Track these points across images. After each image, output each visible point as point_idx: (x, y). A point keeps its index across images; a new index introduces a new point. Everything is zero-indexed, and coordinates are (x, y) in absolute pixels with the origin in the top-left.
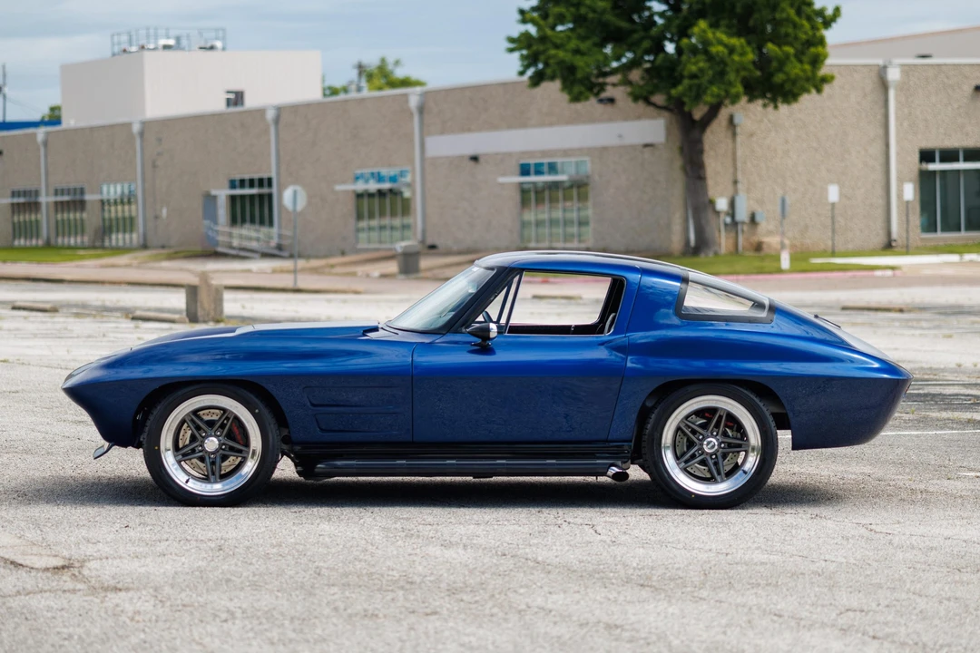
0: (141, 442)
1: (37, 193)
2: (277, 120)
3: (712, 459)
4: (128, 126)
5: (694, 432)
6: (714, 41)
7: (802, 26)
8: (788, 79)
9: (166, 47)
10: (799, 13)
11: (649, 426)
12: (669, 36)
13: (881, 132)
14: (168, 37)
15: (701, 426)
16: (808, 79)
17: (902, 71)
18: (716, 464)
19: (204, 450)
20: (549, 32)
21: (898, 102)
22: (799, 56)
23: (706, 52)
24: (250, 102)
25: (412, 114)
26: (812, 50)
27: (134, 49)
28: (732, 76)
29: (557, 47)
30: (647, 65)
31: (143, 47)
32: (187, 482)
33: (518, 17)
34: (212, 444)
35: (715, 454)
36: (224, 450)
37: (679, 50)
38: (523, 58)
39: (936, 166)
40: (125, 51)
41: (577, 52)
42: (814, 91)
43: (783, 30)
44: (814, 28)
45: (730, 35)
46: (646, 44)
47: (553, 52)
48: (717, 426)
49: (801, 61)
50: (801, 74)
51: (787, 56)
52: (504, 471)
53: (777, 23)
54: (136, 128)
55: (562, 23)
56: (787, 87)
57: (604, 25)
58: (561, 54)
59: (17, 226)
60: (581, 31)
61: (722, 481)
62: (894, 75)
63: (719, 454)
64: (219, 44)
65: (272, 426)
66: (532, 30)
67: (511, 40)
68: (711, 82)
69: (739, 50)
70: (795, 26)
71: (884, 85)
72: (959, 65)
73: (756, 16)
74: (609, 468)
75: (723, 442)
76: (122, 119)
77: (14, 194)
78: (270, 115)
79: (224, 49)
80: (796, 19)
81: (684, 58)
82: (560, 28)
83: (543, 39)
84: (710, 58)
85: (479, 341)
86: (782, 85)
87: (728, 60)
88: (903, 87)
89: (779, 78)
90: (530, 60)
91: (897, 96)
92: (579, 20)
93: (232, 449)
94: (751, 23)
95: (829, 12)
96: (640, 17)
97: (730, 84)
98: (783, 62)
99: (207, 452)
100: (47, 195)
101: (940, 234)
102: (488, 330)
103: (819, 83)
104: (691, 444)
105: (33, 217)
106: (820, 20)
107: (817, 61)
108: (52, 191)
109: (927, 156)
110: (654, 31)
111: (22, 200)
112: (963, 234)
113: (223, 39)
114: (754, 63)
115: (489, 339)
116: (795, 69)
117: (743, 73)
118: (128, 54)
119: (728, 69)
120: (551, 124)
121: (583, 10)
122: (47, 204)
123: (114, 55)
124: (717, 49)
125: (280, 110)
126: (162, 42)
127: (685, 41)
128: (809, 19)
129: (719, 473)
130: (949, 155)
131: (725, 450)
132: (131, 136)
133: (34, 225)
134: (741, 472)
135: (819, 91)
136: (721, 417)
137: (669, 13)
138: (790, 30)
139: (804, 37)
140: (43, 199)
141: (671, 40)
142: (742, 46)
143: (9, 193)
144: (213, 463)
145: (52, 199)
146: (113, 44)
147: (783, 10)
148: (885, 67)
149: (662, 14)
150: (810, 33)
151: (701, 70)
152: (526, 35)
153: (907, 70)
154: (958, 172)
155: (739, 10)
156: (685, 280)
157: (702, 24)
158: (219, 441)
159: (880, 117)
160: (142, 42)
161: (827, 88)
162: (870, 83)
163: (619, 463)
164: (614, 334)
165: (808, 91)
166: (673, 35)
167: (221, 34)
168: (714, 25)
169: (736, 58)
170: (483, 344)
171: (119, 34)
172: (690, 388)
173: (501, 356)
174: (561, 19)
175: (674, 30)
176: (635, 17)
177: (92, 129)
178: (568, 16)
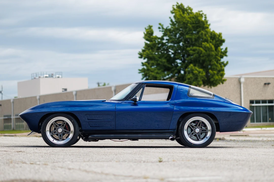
0: (41, 131)
1: (11, 116)
2: (76, 95)
3: (198, 134)
4: (36, 97)
5: (193, 127)
6: (194, 70)
7: (218, 66)
8: (214, 80)
9: (46, 77)
10: (217, 62)
11: (180, 125)
12: (182, 69)
13: (239, 95)
14: (46, 74)
15: (195, 125)
16: (220, 80)
17: (245, 79)
18: (199, 136)
19: (58, 132)
20: (150, 68)
21: (244, 87)
22: (217, 74)
23: (192, 73)
24: (69, 90)
25: (112, 92)
26: (221, 72)
27: (37, 78)
28: (199, 79)
29: (152, 72)
30: (176, 77)
31: (40, 77)
32: (53, 141)
33: (141, 64)
34: (60, 130)
35: (199, 133)
36: (63, 132)
37: (185, 73)
38: (143, 75)
39: (254, 105)
40: (35, 78)
41: (157, 73)
42: (221, 83)
43: (213, 67)
44: (221, 67)
45: (199, 68)
46: (176, 71)
47: (151, 73)
48: (199, 125)
49: (218, 76)
50: (218, 79)
51: (214, 74)
52: (141, 137)
53: (211, 65)
54: (38, 98)
55: (153, 66)
56: (214, 82)
57: (165, 66)
58: (153, 74)
59: (5, 126)
60: (158, 68)
61: (201, 140)
62: (242, 80)
63: (200, 133)
64: (60, 76)
65: (77, 125)
66: (145, 67)
67: (140, 70)
68: (194, 81)
69: (201, 72)
70: (216, 66)
71: (240, 83)
72: (260, 78)
73: (206, 63)
74: (169, 137)
75: (201, 130)
76: (34, 95)
77: (4, 116)
78: (74, 93)
79: (62, 77)
80: (217, 64)
81: (186, 74)
82: (153, 67)
83: (148, 70)
84: (194, 74)
85: (134, 102)
86: (213, 82)
87: (199, 75)
88: (245, 83)
89: (212, 80)
90: (145, 75)
91: (243, 86)
92: (158, 65)
93: (66, 132)
94: (204, 65)
95: (225, 63)
96: (174, 64)
97: (199, 81)
98: (213, 75)
99: (59, 132)
100: (13, 116)
101: (255, 123)
102: (136, 99)
103: (223, 81)
104: (192, 130)
105: (10, 124)
106: (223, 65)
107: (222, 75)
108: (15, 115)
109: (252, 102)
110: (178, 68)
111: (6, 118)
112: (262, 123)
113: (62, 75)
114: (205, 76)
115: (136, 101)
116: (216, 77)
117: (202, 79)
118: (36, 78)
119: (198, 77)
120: (150, 94)
121: (159, 62)
122: (13, 118)
123: (32, 79)
124: (195, 72)
125: (77, 92)
126: (45, 76)
127: (187, 70)
128: (220, 64)
129: (200, 138)
130: (258, 102)
131: (201, 132)
132: (36, 100)
133: (10, 126)
134: (206, 138)
135: (223, 83)
136: (200, 123)
137: (182, 63)
138: (215, 67)
139: (218, 69)
140: (12, 117)
141: (183, 70)
142: (202, 71)
143: (3, 116)
144: (60, 136)
145: (15, 117)
146: (32, 76)
147: (213, 62)
148: (240, 78)
149: (180, 63)
150: (220, 68)
151: (191, 77)
152: (144, 69)
153: (246, 79)
154: (260, 106)
155: (201, 61)
156: (190, 87)
157: (192, 65)
158: (62, 129)
159: (239, 91)
160: (40, 76)
161: (224, 82)
162: (236, 82)
163: (172, 135)
164: (170, 100)
165: (219, 83)
166: (183, 69)
167: (61, 73)
168: (195, 66)
169: (200, 74)
170: (135, 103)
171: (33, 74)
172: (192, 115)
173: (140, 107)
174: (153, 65)
175: (183, 67)
176: (173, 65)
177: (26, 98)
178: (155, 64)
